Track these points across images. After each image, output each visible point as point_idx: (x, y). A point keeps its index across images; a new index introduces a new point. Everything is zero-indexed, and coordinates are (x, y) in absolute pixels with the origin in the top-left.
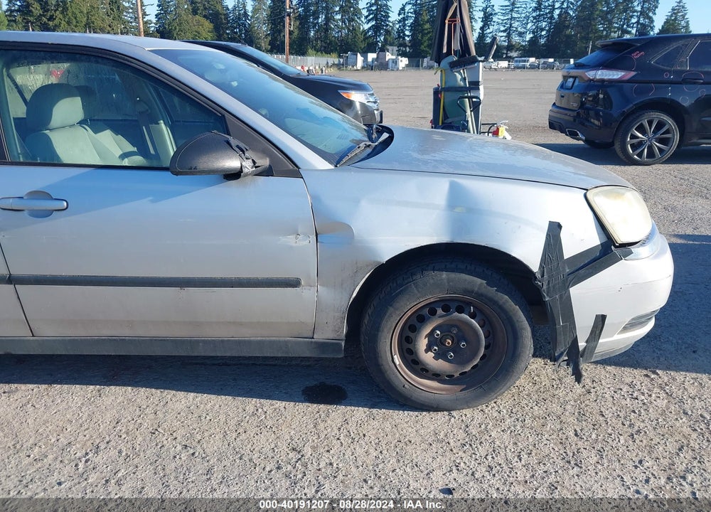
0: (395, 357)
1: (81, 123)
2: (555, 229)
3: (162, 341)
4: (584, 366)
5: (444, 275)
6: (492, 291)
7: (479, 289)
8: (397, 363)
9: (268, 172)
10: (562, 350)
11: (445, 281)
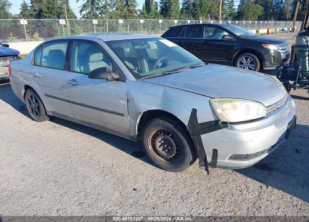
0: (149, 146)
1: (102, 60)
2: (194, 111)
3: (98, 126)
4: (209, 169)
5: (161, 121)
6: (175, 130)
7: (171, 128)
8: (150, 148)
9: (117, 80)
10: (202, 159)
11: (161, 123)
